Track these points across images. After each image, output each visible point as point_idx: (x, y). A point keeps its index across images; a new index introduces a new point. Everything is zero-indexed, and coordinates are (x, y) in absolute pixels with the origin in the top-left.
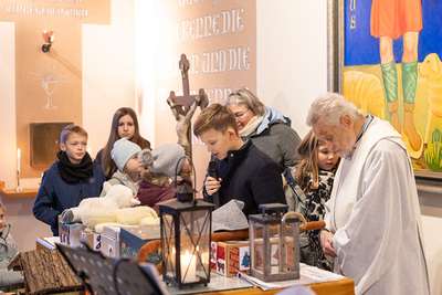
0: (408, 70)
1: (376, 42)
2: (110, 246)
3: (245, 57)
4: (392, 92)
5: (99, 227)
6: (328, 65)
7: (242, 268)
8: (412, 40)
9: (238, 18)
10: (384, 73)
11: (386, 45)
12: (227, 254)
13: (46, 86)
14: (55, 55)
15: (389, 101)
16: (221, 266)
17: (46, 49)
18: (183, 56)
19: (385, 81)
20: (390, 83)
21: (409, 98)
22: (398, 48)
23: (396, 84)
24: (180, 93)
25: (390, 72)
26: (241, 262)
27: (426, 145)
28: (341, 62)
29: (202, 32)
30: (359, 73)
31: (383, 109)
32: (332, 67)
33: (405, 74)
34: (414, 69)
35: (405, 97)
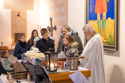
1: (96, 15)
2: (34, 62)
3: (65, 18)
5: (31, 58)
7: (65, 67)
8: (105, 14)
9: (64, 9)
10: (98, 22)
11: (99, 15)
12: (61, 64)
13: (18, 24)
14: (21, 17)
15: (99, 28)
16: (60, 67)
17: (18, 16)
18: (51, 18)
19: (98, 24)
20: (100, 24)
21: (104, 28)
22: (101, 16)
23: (101, 25)
24: (50, 26)
27: (108, 39)
28: (88, 19)
29: (55, 12)
30: (92, 22)
31: (98, 30)
32: (86, 21)
33: (103, 22)
34: (105, 21)
35: (103, 28)
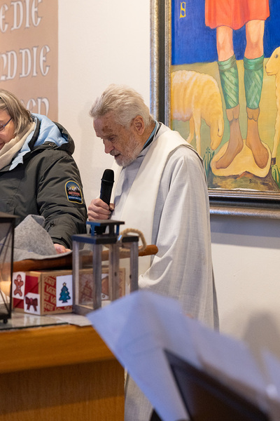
0: (252, 67)
1: (212, 34)
3: (42, 59)
4: (232, 96)
6: (152, 64)
7: (59, 304)
8: (256, 30)
9: (34, 10)
10: (222, 73)
11: (224, 38)
12: (41, 287)
15: (228, 106)
16: (33, 303)
19: (223, 83)
21: (253, 103)
22: (240, 40)
23: (237, 85)
25: (229, 70)
26: (58, 296)
27: (274, 160)
28: (168, 60)
30: (190, 74)
31: (221, 117)
34: (260, 66)
35: (248, 100)
